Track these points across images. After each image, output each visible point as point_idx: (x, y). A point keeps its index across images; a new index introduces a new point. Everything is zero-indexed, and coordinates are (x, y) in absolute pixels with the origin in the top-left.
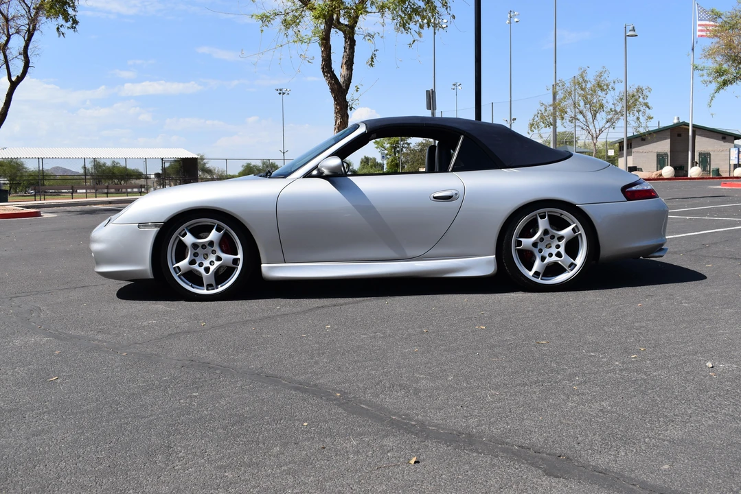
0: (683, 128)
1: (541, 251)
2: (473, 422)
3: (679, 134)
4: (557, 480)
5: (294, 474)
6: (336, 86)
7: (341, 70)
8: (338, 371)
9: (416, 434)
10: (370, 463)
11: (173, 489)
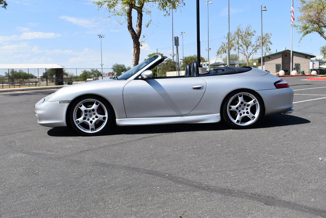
0: (287, 53)
1: (240, 111)
2: (229, 185)
3: (286, 55)
4: (270, 206)
5: (161, 208)
6: (134, 35)
7: (136, 28)
8: (164, 165)
9: (207, 190)
10: (191, 203)
11: (113, 216)
